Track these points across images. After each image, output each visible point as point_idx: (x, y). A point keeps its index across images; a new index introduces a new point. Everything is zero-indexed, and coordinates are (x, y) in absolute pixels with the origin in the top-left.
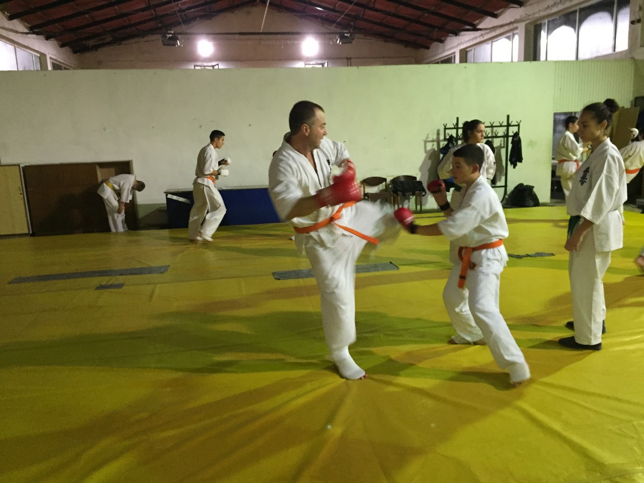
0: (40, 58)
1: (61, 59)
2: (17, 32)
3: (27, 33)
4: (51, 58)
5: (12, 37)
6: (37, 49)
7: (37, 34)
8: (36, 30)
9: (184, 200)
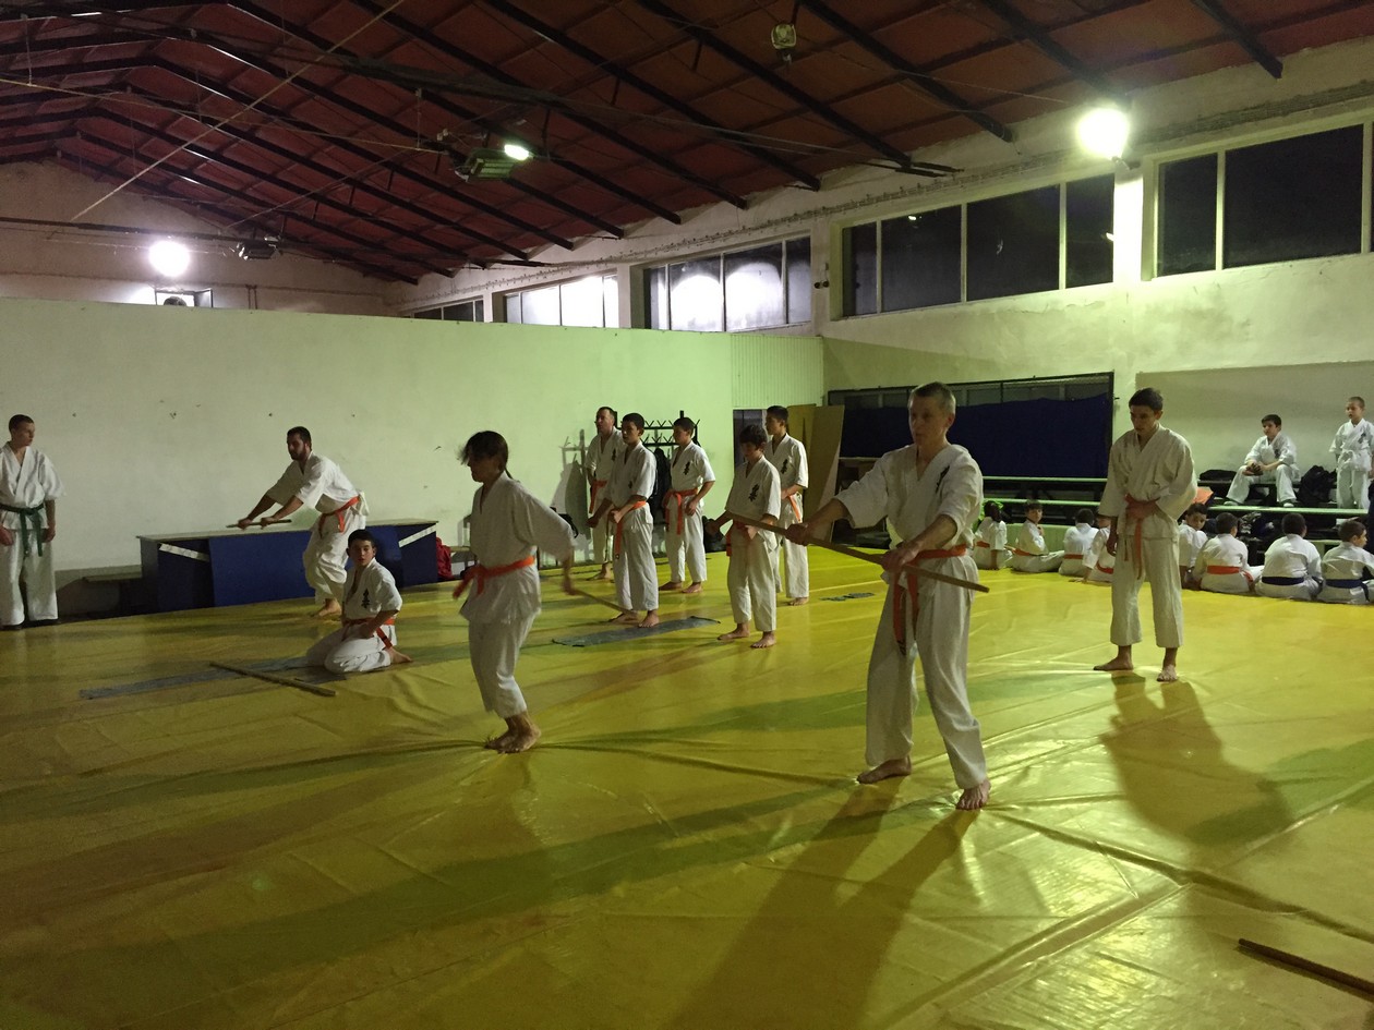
9: (193, 555)
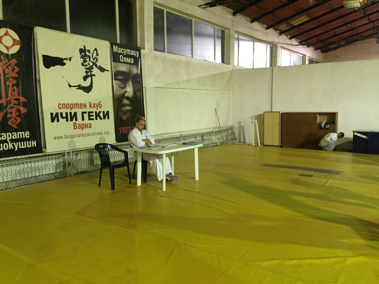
0: (303, 57)
1: (314, 57)
2: (293, 45)
3: (298, 45)
4: (308, 57)
5: (290, 48)
6: (302, 53)
7: (303, 45)
8: (303, 43)
9: (364, 137)
